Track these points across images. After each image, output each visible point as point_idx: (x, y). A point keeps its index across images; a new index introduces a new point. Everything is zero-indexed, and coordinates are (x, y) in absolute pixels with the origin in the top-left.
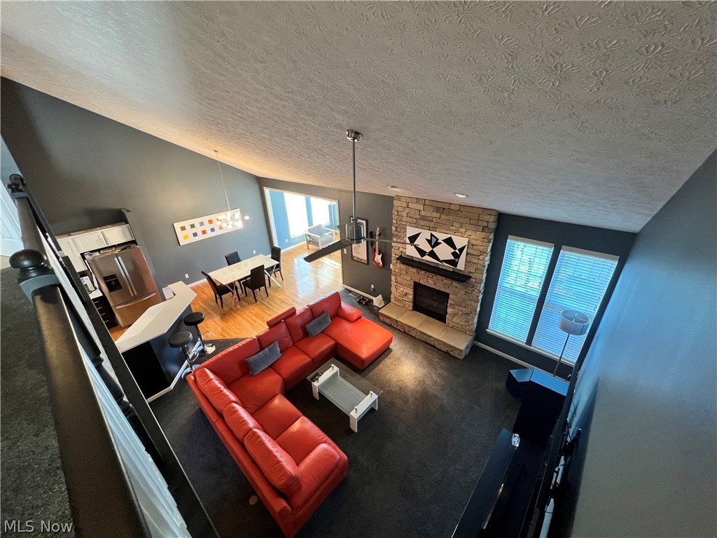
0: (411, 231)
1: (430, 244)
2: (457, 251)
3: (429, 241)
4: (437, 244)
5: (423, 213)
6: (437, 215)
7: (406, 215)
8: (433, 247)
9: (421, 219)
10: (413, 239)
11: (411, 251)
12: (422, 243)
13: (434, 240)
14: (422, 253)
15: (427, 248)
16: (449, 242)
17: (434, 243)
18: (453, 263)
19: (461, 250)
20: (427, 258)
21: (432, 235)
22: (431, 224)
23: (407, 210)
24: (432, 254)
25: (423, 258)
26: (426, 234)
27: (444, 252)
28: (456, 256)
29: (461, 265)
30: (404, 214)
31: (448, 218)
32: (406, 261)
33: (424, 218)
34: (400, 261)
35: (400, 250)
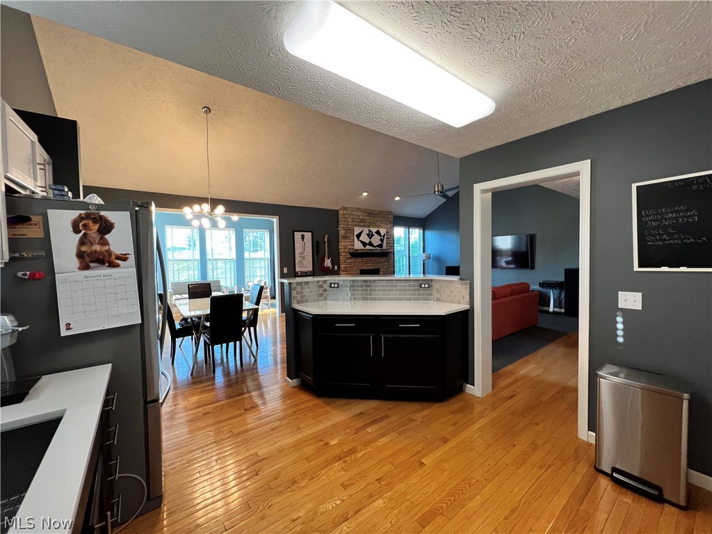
0: (357, 231)
2: (382, 238)
3: (368, 235)
4: (373, 235)
5: (361, 217)
6: (369, 218)
8: (370, 238)
10: (359, 236)
11: (358, 246)
12: (364, 238)
13: (371, 233)
14: (364, 244)
15: (367, 240)
16: (378, 233)
17: (370, 235)
18: (381, 246)
19: (384, 237)
20: (368, 247)
21: (369, 230)
22: (367, 224)
23: (352, 217)
24: (370, 244)
25: (366, 248)
26: (366, 231)
27: (376, 240)
28: (382, 240)
29: (384, 247)
30: (350, 220)
31: (374, 219)
32: (355, 254)
33: (362, 221)
34: (350, 256)
35: (349, 247)
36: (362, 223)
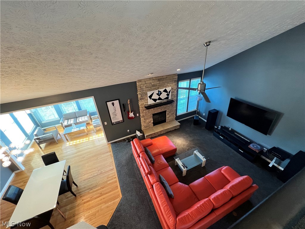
0: (149, 94)
1: (158, 95)
2: (168, 93)
3: (158, 94)
4: (161, 93)
5: (152, 84)
6: (158, 82)
7: (145, 88)
8: (159, 96)
9: (152, 86)
10: (150, 97)
11: (151, 102)
12: (155, 96)
13: (160, 92)
14: (155, 100)
15: (157, 97)
16: (165, 91)
17: (159, 94)
18: (167, 98)
19: (169, 92)
20: (158, 101)
21: (159, 91)
22: (157, 87)
23: (146, 85)
24: (160, 99)
25: (156, 102)
26: (156, 92)
27: (164, 96)
28: (168, 95)
29: (170, 98)
31: (163, 82)
32: (149, 107)
33: (153, 86)
34: (145, 109)
35: (144, 104)
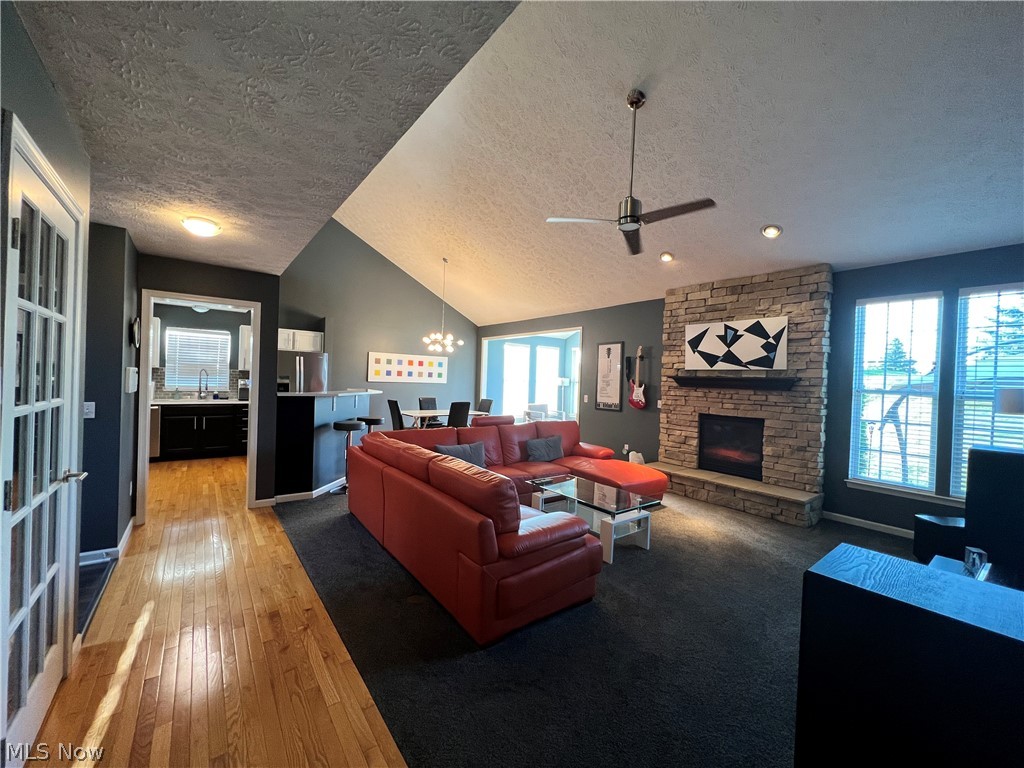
0: (691, 331)
1: (725, 343)
2: (771, 340)
3: (723, 338)
4: (737, 337)
5: (710, 302)
6: (735, 297)
7: (683, 313)
8: (729, 346)
9: (707, 312)
10: (695, 343)
11: (694, 362)
12: (712, 345)
13: (730, 333)
14: (711, 359)
15: (720, 350)
16: (757, 330)
17: (730, 338)
18: (766, 362)
19: (778, 337)
20: (721, 366)
21: (727, 327)
22: (725, 314)
23: (686, 305)
24: (730, 357)
25: (714, 368)
26: (718, 328)
27: (749, 348)
28: (770, 348)
29: (781, 362)
30: (682, 312)
31: (751, 296)
32: (688, 381)
33: (713, 309)
34: (675, 384)
35: (675, 366)
36: (713, 312)
